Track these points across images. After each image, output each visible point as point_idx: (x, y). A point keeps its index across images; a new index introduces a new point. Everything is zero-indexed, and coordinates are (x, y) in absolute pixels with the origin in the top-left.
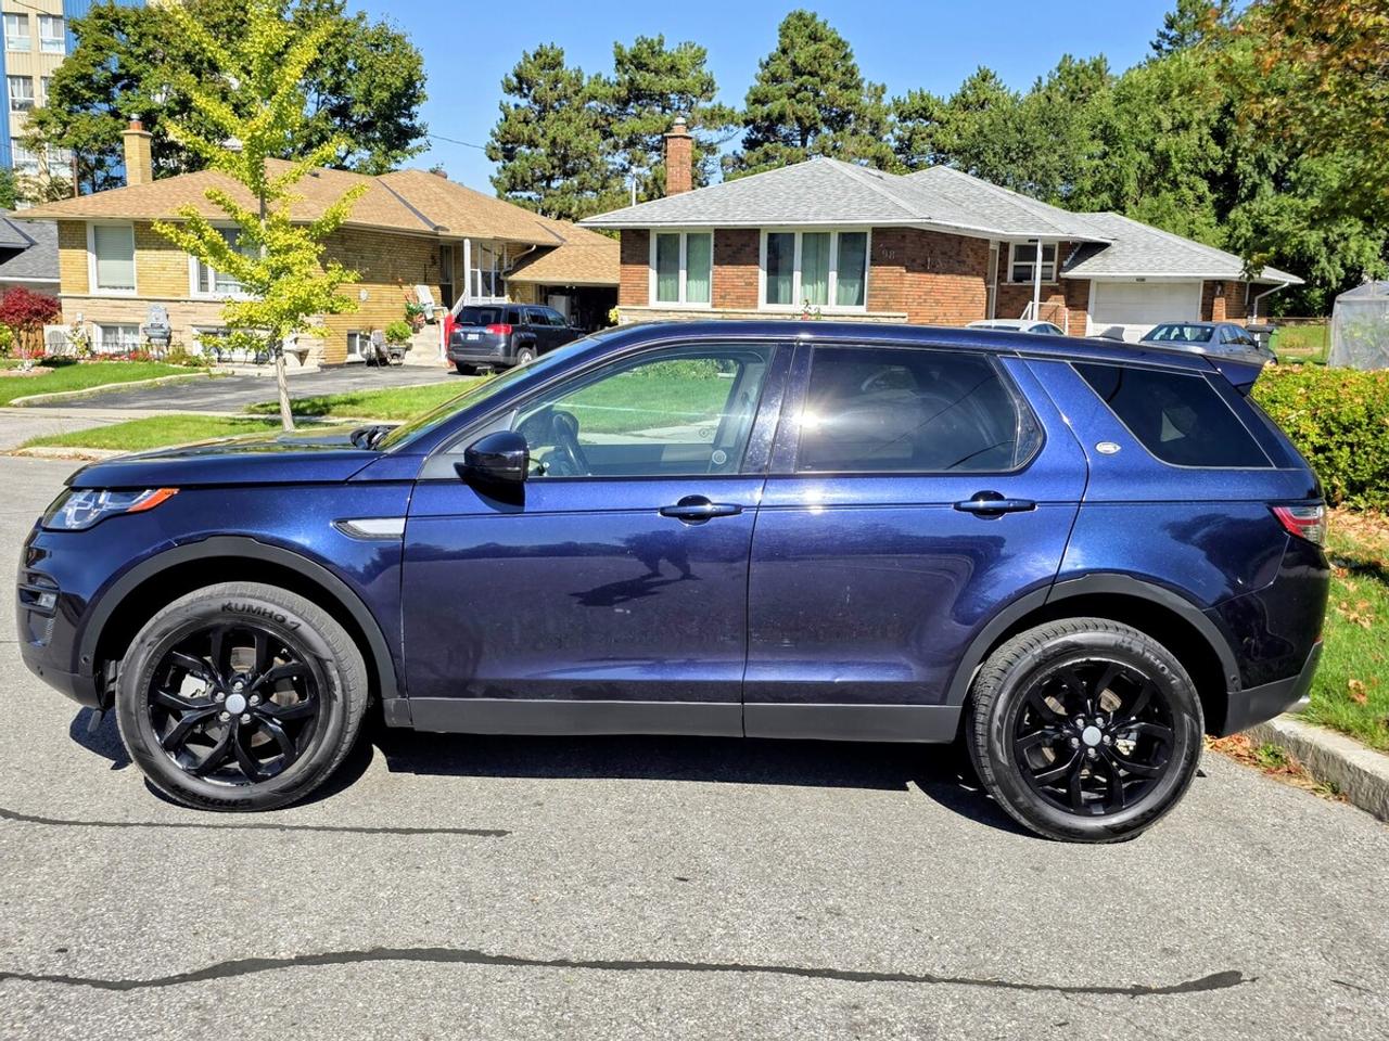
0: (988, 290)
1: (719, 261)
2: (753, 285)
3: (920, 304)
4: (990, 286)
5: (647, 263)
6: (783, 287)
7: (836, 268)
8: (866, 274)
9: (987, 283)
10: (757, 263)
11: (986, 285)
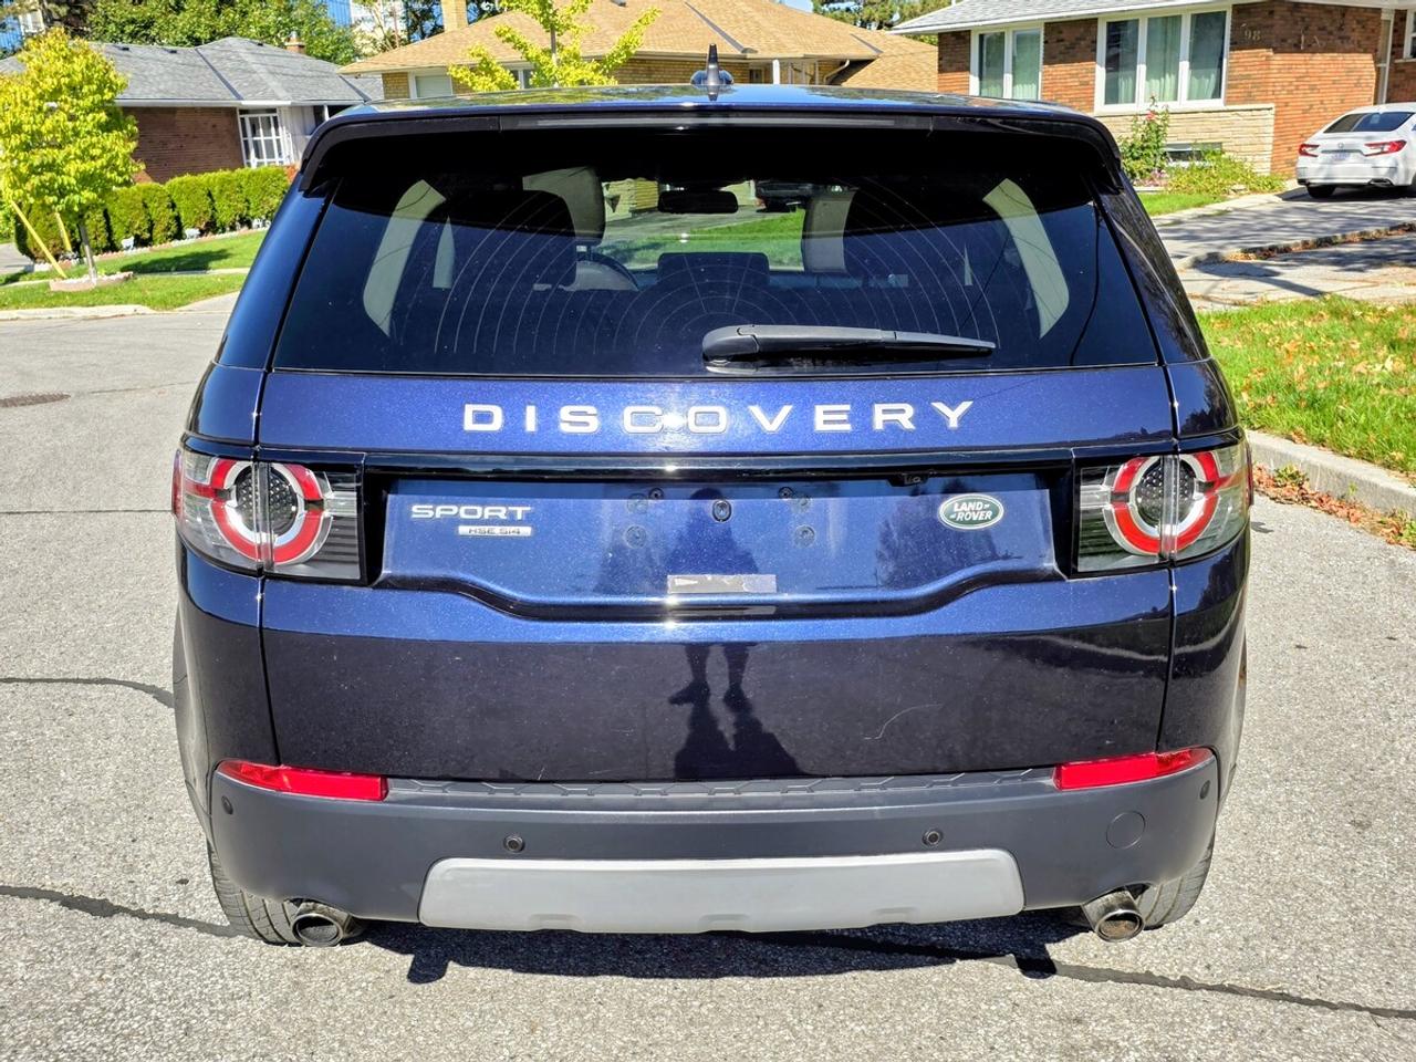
0: (1378, 70)
1: (1050, 59)
2: (1088, 86)
3: (1290, 92)
4: (1380, 65)
5: (967, 69)
6: (1123, 85)
7: (1187, 57)
8: (1225, 61)
9: (1377, 60)
10: (1094, 59)
11: (1376, 63)
